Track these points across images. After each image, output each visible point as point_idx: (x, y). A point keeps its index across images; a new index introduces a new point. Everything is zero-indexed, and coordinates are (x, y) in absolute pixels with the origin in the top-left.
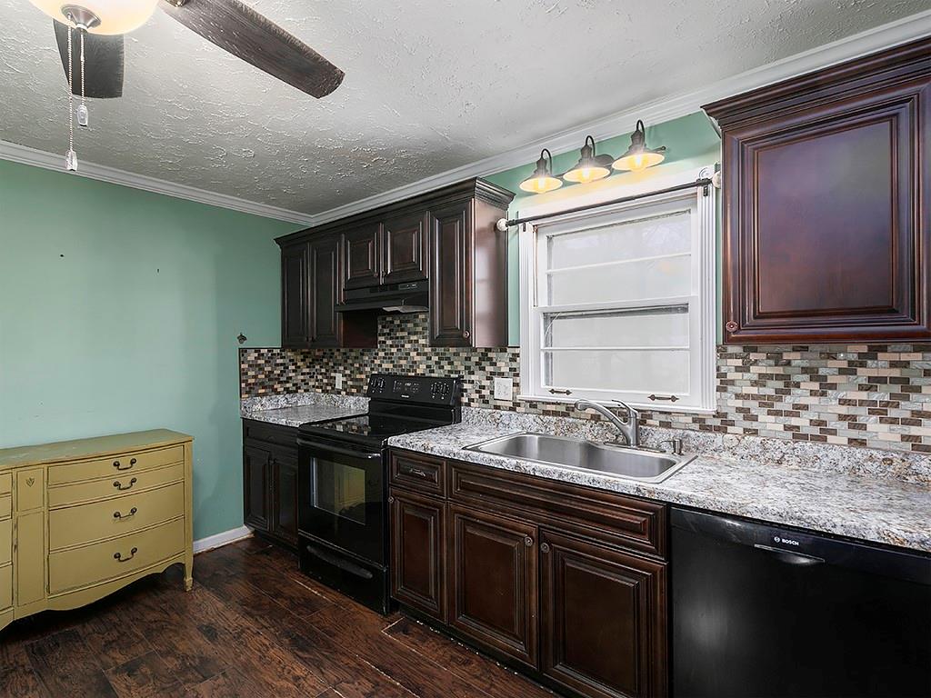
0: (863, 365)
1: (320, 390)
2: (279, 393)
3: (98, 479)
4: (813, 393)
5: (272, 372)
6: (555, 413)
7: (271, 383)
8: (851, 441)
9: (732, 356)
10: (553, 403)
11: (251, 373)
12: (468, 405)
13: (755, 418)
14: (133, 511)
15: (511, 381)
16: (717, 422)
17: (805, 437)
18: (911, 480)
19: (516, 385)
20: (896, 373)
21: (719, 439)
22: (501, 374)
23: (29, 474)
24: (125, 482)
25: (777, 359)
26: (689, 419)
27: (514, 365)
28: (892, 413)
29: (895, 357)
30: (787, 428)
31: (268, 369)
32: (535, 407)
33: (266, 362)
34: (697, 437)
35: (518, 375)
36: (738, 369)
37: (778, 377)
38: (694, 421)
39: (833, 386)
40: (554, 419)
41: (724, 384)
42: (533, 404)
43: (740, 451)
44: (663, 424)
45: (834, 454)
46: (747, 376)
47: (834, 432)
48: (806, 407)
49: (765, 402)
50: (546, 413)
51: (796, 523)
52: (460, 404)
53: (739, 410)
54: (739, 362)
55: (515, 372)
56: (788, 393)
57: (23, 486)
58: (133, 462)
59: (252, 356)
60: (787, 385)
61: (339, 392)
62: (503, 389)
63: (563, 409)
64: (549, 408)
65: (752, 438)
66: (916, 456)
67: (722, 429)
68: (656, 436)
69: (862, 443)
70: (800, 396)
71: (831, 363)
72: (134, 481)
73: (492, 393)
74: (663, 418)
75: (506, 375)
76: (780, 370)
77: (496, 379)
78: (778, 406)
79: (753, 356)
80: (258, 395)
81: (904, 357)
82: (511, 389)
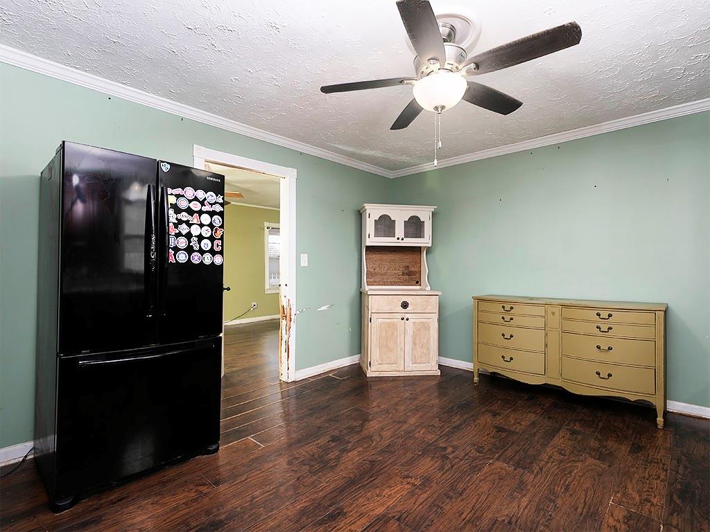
3: (588, 321)
14: (610, 349)
23: (553, 309)
24: (604, 328)
57: (550, 315)
58: (610, 316)
72: (610, 328)
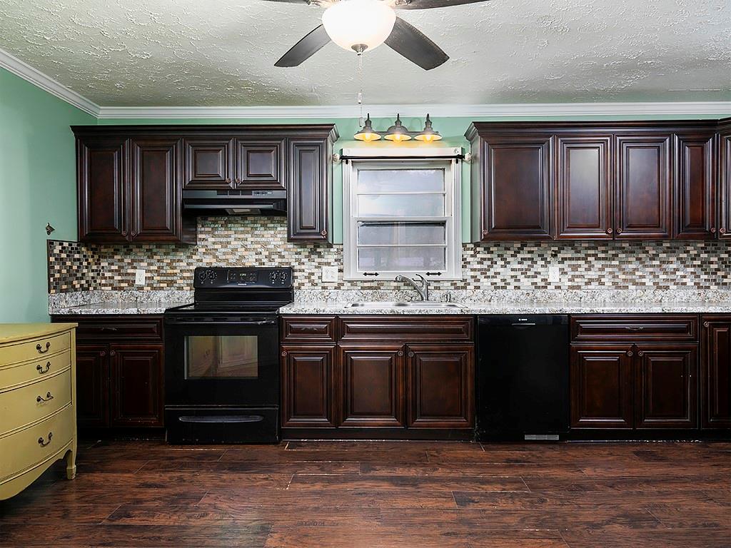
0: (519, 253)
1: (110, 288)
2: (76, 290)
4: (502, 266)
5: (71, 267)
6: (370, 288)
7: (71, 279)
8: (515, 287)
9: (468, 249)
10: (369, 281)
11: (57, 267)
12: (299, 288)
13: (479, 280)
15: (337, 268)
16: (462, 284)
17: (499, 287)
18: (535, 301)
19: (341, 271)
20: (529, 256)
21: (464, 292)
22: (328, 264)
25: (487, 250)
26: (449, 284)
27: (339, 257)
28: (529, 273)
29: (529, 249)
30: (492, 284)
31: (68, 263)
32: (356, 284)
33: (68, 256)
34: (454, 293)
35: (342, 264)
36: (472, 256)
37: (489, 259)
38: (452, 284)
39: (509, 263)
40: (371, 291)
41: (466, 263)
42: (353, 283)
44: (436, 288)
45: (510, 294)
46: (476, 259)
47: (509, 284)
48: (499, 273)
49: (484, 272)
50: (363, 288)
51: (524, 313)
52: (292, 288)
53: (472, 277)
54: (472, 252)
55: (340, 262)
56: (492, 267)
59: (57, 249)
60: (492, 263)
61: (140, 288)
62: (331, 274)
63: (374, 284)
64: (366, 284)
65: (479, 290)
66: (536, 290)
67: (464, 288)
68: (433, 295)
69: (519, 288)
70: (497, 268)
71: (508, 252)
73: (320, 278)
74: (436, 284)
75: (332, 264)
76: (489, 256)
77: (324, 268)
78: (488, 274)
79: (478, 249)
80: (62, 291)
81: (532, 249)
82: (337, 274)
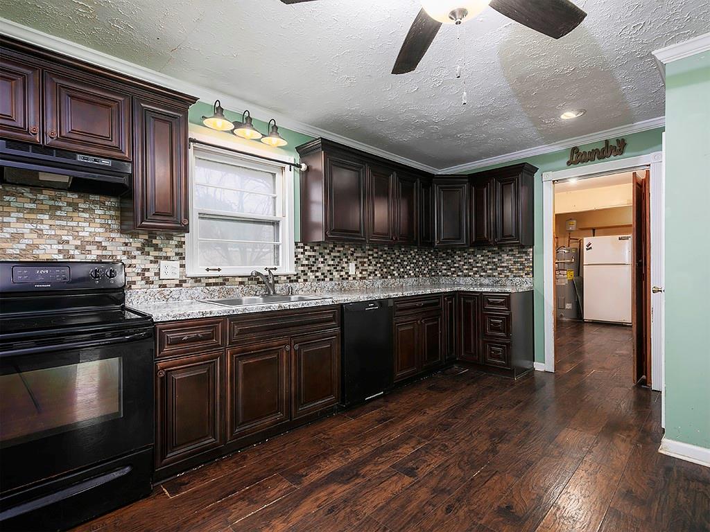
0: (332, 252)
6: (216, 284)
8: (330, 279)
9: (299, 247)
10: (213, 277)
12: (130, 288)
13: (306, 274)
15: (178, 263)
16: (295, 278)
19: (182, 266)
20: (338, 254)
21: (297, 285)
22: (167, 258)
25: (313, 248)
27: (180, 250)
28: (338, 268)
30: (316, 277)
32: (200, 281)
35: (184, 258)
36: (302, 253)
39: (326, 259)
40: (217, 288)
41: (297, 260)
42: (197, 280)
43: (304, 289)
46: (304, 256)
47: (326, 277)
48: (320, 268)
49: (310, 267)
50: (208, 285)
53: (302, 271)
54: (302, 250)
55: (181, 256)
56: (315, 263)
60: (315, 260)
62: (170, 269)
63: (220, 280)
64: (211, 281)
65: (307, 283)
67: (297, 281)
70: (319, 264)
71: (326, 251)
73: (157, 274)
75: (172, 258)
77: (163, 263)
78: (313, 268)
79: (306, 248)
82: (178, 270)
